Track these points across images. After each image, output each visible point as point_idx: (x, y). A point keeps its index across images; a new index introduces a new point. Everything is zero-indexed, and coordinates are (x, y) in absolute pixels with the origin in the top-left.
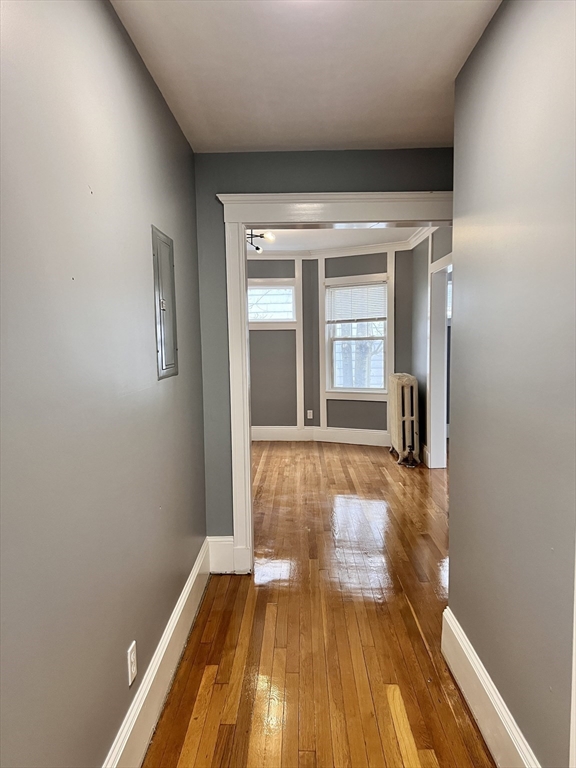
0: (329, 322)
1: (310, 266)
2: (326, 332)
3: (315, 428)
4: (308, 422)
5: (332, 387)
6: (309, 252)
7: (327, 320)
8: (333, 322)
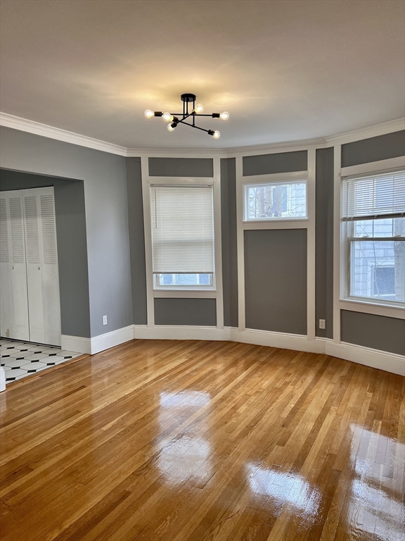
0: (345, 219)
1: (324, 156)
2: (342, 231)
3: (327, 340)
4: (319, 332)
5: (349, 295)
6: (323, 139)
7: (343, 216)
8: (350, 219)
